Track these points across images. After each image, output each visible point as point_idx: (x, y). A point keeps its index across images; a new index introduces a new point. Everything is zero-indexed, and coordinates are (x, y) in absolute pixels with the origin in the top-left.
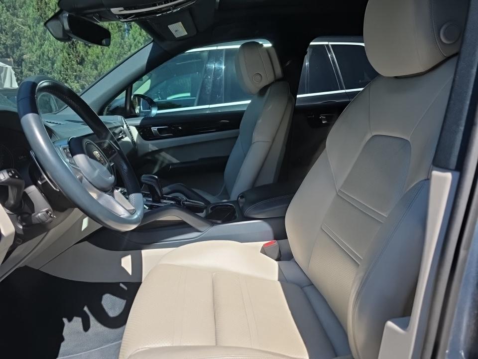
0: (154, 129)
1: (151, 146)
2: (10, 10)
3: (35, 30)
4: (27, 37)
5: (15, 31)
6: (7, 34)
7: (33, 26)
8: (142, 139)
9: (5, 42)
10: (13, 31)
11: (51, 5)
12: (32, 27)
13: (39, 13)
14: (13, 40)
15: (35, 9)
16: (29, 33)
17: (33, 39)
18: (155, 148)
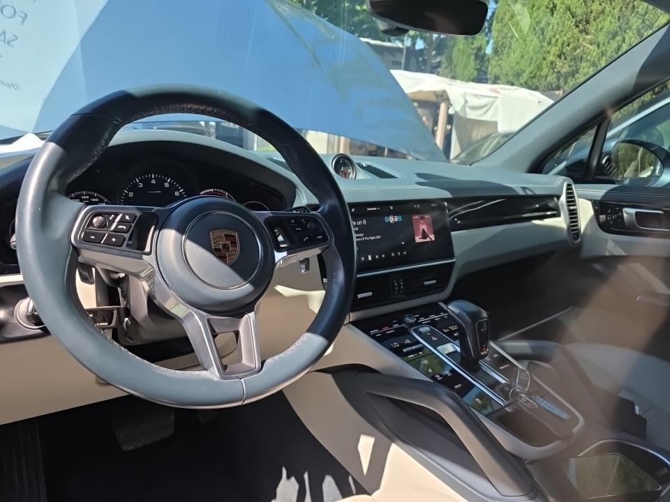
0: (629, 213)
1: (612, 244)
2: (581, 25)
3: (604, 49)
4: (590, 60)
5: (578, 54)
6: (566, 59)
7: (604, 44)
8: (598, 228)
9: (560, 69)
10: (575, 54)
11: (640, 10)
12: (601, 45)
13: (618, 24)
14: (570, 66)
15: (615, 19)
16: (595, 53)
17: (597, 62)
18: (619, 252)
